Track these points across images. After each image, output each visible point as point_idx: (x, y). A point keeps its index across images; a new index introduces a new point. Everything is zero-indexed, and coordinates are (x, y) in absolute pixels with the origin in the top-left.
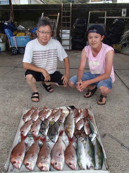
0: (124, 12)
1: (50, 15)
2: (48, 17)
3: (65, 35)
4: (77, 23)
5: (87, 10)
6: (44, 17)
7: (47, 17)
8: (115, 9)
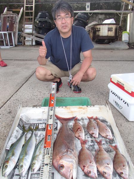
0: (88, 6)
1: (13, 10)
2: (12, 12)
3: (28, 30)
4: (40, 17)
5: (51, 5)
6: (8, 12)
7: (10, 12)
8: (79, 3)
